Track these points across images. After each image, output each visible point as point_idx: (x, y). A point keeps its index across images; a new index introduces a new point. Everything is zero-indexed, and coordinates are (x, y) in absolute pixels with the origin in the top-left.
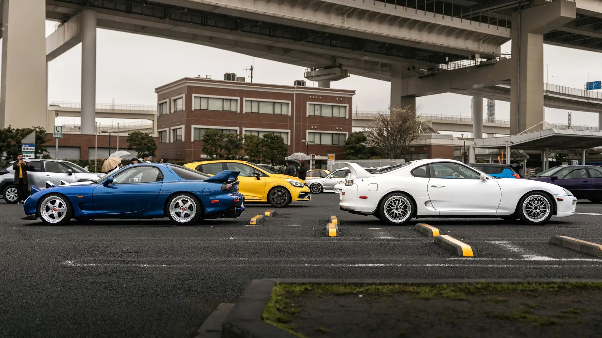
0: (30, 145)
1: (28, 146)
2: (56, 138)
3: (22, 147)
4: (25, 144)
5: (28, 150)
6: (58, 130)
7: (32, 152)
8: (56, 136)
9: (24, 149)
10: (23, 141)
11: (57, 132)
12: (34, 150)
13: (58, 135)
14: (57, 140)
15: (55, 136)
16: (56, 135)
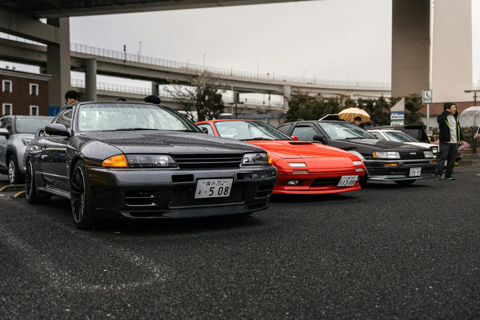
0: (399, 113)
1: (397, 114)
2: (427, 104)
3: (391, 116)
4: (394, 113)
5: (397, 118)
6: (429, 95)
7: (401, 120)
8: (427, 102)
9: (393, 117)
10: (392, 109)
11: (428, 97)
12: (403, 118)
13: (428, 100)
14: (428, 106)
15: (425, 102)
16: (426, 100)
